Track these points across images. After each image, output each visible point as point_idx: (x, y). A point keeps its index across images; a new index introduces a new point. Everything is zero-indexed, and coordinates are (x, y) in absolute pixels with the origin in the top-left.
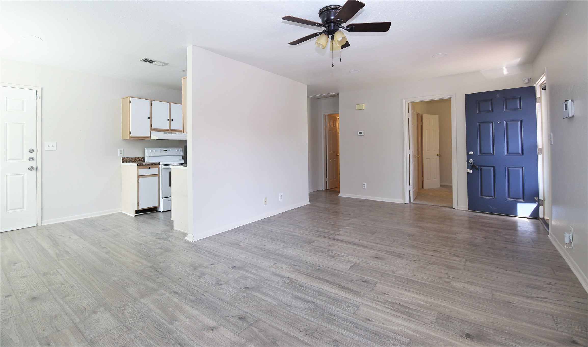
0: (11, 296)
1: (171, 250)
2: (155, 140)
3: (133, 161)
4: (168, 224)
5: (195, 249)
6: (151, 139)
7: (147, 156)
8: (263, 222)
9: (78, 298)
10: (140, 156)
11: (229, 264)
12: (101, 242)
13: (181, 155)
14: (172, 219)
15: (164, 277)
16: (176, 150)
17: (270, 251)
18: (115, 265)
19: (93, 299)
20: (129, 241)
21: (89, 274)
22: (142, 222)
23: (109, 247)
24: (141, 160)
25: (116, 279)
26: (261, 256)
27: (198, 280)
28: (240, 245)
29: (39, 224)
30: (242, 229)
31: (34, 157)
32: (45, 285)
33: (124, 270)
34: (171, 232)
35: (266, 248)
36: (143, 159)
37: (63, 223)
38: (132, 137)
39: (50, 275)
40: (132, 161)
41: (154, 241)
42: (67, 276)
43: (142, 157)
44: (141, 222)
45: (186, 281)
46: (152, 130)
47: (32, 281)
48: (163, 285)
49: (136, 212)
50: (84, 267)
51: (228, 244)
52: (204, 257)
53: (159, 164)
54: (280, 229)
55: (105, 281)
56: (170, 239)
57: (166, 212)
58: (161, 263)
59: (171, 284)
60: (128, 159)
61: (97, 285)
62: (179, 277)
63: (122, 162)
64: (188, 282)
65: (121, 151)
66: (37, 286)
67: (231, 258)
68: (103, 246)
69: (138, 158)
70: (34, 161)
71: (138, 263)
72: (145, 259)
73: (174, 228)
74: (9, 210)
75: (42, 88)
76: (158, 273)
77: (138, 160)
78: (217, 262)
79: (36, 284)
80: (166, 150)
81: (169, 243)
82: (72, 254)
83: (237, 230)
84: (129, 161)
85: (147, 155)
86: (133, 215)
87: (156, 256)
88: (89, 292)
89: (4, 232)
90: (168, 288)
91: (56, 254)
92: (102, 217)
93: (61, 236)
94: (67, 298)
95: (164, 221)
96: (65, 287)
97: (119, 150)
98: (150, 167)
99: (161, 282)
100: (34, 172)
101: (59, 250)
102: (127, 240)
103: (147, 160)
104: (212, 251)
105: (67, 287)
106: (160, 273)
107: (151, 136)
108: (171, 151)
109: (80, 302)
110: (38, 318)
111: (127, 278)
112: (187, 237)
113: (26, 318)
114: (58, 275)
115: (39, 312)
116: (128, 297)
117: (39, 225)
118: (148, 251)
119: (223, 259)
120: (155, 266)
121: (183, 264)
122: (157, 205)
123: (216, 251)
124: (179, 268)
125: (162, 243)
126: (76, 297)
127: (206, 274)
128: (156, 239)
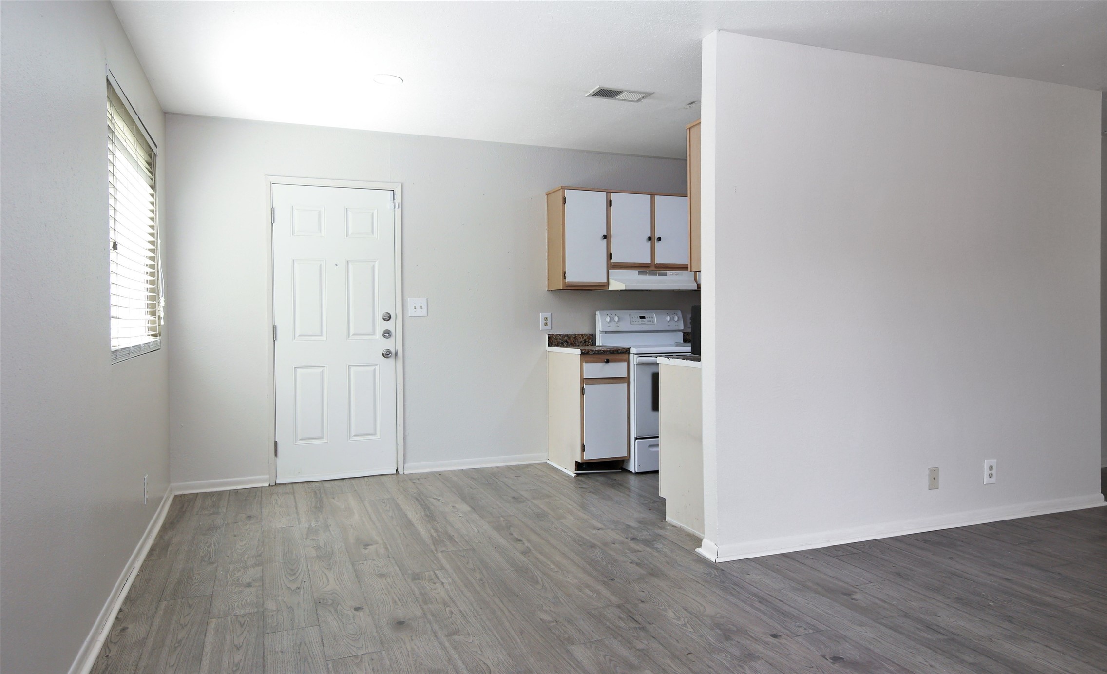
0: (363, 610)
1: (663, 574)
2: (618, 290)
3: (572, 344)
4: (651, 504)
5: (723, 582)
6: (609, 289)
7: (602, 332)
8: (925, 541)
9: (476, 644)
10: (585, 330)
11: (822, 646)
12: (511, 526)
13: (679, 331)
14: (662, 494)
15: (652, 638)
16: (668, 318)
17: (956, 637)
18: (543, 585)
19: (504, 652)
20: (567, 533)
21: (494, 595)
22: (593, 493)
23: (529, 541)
24: (587, 340)
25: (546, 617)
26: (927, 647)
27: (738, 668)
28: (854, 597)
29: (401, 471)
30: (855, 551)
31: (392, 330)
32: (417, 600)
33: (561, 599)
34: (661, 528)
35: (942, 625)
36: (590, 339)
37: (440, 473)
38: (568, 286)
39: (425, 580)
40: (567, 342)
41: (622, 543)
42: (454, 590)
43: (590, 335)
44: (590, 492)
45: (706, 664)
46: (613, 266)
47: (395, 587)
48: (650, 658)
49: (579, 466)
50: (483, 576)
51: (816, 587)
52: (748, 608)
53: (627, 351)
54: (990, 574)
55: (524, 617)
56: (660, 546)
57: (644, 475)
58: (643, 602)
59: (668, 661)
60: (560, 339)
61: (509, 623)
62: (687, 649)
63: (549, 345)
64: (710, 667)
65: (546, 319)
66: (404, 599)
67: (827, 630)
68: (515, 535)
69: (582, 335)
70: (392, 339)
71: (590, 591)
72: (604, 583)
73: (668, 518)
74: (354, 436)
75: (402, 186)
76: (637, 626)
77: (581, 342)
78: (787, 632)
79: (401, 594)
80: (644, 317)
81: (656, 554)
82: (460, 544)
83: (840, 553)
84: (563, 343)
85: (601, 330)
86: (571, 472)
87: (629, 583)
88: (496, 634)
89: (346, 480)
90: (663, 669)
91: (432, 539)
92: (509, 468)
93: (438, 500)
94: (456, 637)
95: (641, 496)
96: (452, 613)
97: (542, 316)
98: (608, 358)
99: (643, 649)
100: (391, 361)
101: (436, 530)
102: (562, 530)
103: (600, 341)
104: (770, 597)
105: (454, 612)
106: (641, 626)
107: (611, 281)
108: (657, 319)
109: (480, 652)
110: (408, 667)
111: (568, 622)
112: (700, 546)
113: (388, 662)
114: (437, 584)
115: (409, 654)
116: (574, 668)
117: (400, 473)
118: (609, 566)
119: (805, 627)
120: (629, 606)
121: (696, 617)
122: (623, 454)
123: (782, 602)
124: (685, 625)
125: (640, 551)
126: (471, 639)
127: (758, 658)
128: (626, 540)
